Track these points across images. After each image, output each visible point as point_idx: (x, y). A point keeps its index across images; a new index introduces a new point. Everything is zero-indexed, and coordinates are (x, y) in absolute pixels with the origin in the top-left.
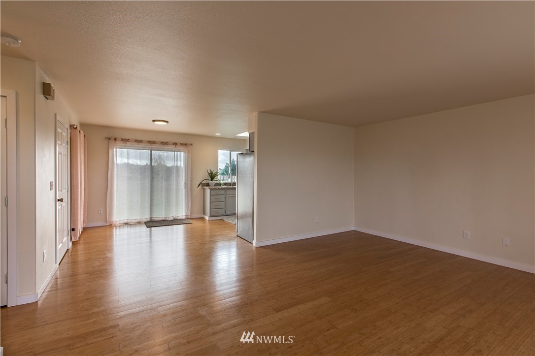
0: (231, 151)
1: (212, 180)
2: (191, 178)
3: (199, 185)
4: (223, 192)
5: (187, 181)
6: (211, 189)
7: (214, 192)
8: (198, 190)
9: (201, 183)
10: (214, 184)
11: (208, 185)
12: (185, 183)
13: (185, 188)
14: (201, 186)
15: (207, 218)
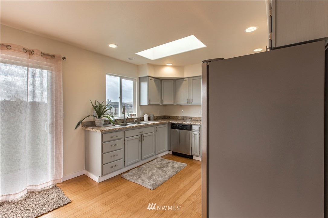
0: (121, 78)
1: (100, 117)
2: (64, 115)
3: (78, 125)
4: (120, 135)
5: (56, 121)
6: (103, 133)
7: (108, 137)
8: (76, 134)
9: (81, 122)
10: (103, 123)
11: (93, 124)
12: (52, 124)
13: (51, 132)
14: (81, 126)
15: (96, 178)
